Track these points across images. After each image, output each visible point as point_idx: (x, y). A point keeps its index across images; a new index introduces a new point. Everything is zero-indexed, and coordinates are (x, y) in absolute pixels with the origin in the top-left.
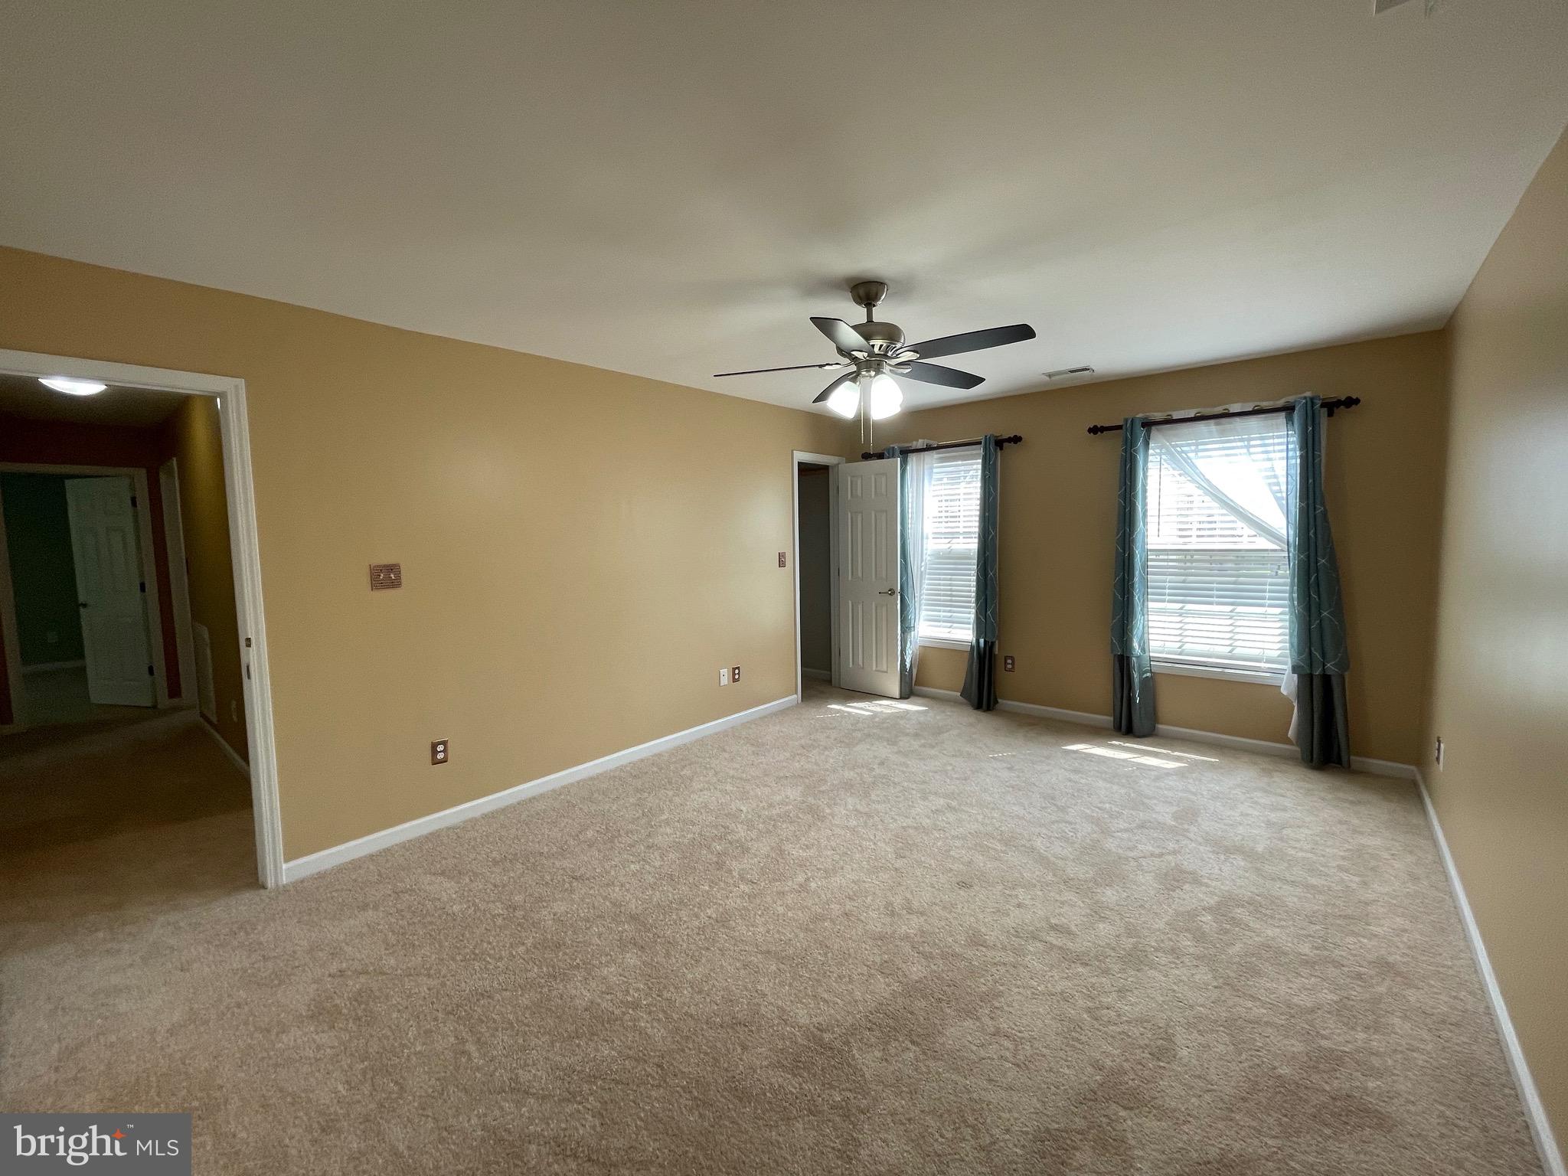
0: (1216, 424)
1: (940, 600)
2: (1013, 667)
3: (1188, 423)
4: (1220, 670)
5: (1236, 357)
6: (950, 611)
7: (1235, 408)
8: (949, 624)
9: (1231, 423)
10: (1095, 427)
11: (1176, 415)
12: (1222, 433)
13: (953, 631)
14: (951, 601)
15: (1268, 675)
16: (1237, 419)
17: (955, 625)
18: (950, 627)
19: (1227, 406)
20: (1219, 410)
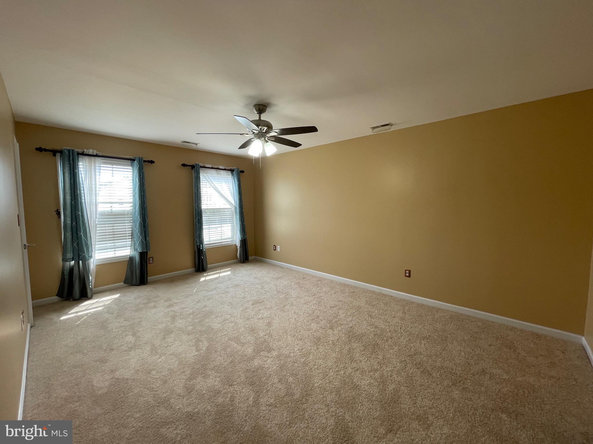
0: (216, 171)
1: (106, 238)
2: (153, 262)
3: (211, 169)
4: (221, 244)
5: (221, 153)
6: (114, 243)
7: (221, 167)
8: (114, 249)
9: (220, 171)
10: (184, 164)
11: (207, 166)
12: (218, 174)
13: (116, 252)
14: (114, 237)
15: (231, 242)
16: (222, 171)
17: (117, 249)
18: (115, 251)
19: (219, 166)
20: (216, 167)
